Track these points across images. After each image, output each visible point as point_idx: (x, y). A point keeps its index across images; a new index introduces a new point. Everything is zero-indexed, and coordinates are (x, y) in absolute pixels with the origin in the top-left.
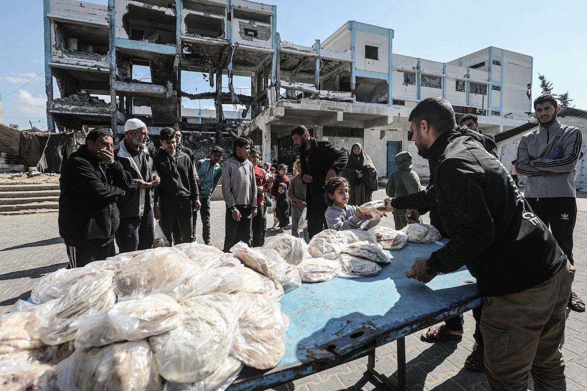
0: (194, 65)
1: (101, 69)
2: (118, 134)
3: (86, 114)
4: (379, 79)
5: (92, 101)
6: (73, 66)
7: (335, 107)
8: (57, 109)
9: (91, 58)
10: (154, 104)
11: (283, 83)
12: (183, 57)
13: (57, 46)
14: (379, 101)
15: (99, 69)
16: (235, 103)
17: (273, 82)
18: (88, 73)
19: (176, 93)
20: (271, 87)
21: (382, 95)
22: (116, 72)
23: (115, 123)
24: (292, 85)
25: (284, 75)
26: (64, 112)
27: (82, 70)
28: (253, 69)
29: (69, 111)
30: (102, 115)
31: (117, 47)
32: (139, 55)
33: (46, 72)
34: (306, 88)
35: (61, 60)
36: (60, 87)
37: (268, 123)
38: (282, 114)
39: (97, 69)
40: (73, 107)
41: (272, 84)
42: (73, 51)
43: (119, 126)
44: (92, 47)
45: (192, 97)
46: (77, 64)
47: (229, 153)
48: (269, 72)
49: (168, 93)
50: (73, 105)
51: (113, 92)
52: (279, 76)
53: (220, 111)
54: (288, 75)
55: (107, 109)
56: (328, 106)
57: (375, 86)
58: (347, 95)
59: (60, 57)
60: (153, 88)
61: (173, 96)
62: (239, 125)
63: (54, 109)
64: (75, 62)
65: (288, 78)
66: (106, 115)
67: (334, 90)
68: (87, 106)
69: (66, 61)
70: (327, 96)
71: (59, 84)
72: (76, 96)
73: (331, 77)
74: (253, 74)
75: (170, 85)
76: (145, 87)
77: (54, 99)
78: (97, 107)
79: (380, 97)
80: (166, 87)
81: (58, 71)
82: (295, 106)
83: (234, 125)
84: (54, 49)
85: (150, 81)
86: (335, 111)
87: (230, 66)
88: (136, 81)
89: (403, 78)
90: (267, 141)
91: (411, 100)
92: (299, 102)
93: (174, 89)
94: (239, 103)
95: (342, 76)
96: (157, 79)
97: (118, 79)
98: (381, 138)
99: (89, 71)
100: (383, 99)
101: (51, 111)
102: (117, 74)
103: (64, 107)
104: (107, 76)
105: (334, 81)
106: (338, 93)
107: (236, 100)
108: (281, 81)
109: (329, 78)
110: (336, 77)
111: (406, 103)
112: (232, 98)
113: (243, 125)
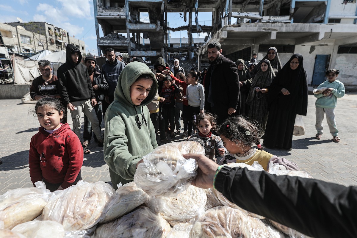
0: (175, 8)
1: (121, 17)
2: (131, 56)
3: (115, 45)
4: (317, 2)
5: (118, 37)
6: (108, 17)
7: (270, 28)
9: (116, 11)
10: (151, 36)
11: (235, 14)
12: (168, 3)
13: (100, 5)
14: (315, 21)
15: (120, 17)
16: (199, 32)
18: (115, 20)
19: (162, 28)
20: (225, 17)
21: (319, 15)
22: (129, 18)
23: (130, 50)
25: (236, 7)
26: (104, 45)
27: (112, 19)
28: (214, 5)
29: (107, 44)
30: (123, 45)
31: (129, 2)
32: (142, 5)
33: (95, 22)
34: (251, 16)
35: (102, 14)
36: (103, 30)
38: (225, 36)
40: (109, 41)
41: (225, 15)
42: (107, 7)
43: (132, 51)
44: (117, 4)
45: (174, 30)
46: (110, 15)
47: (193, 66)
48: (224, 6)
49: (157, 28)
50: (109, 40)
51: (128, 30)
52: (231, 9)
53: (191, 38)
54: (239, 7)
55: (125, 41)
56: (263, 28)
57: (313, 8)
58: (286, 18)
59: (101, 12)
60: (149, 26)
61: (161, 30)
62: (200, 47)
63: (100, 43)
64: (108, 14)
65: (239, 10)
66: (125, 45)
67: (276, 15)
68: (116, 40)
69: (104, 14)
70: (268, 21)
71: (102, 28)
72: (110, 35)
73: (274, 5)
74: (214, 10)
75: (159, 23)
76: (145, 26)
77: (100, 37)
78: (120, 40)
79: (317, 17)
80: (156, 24)
81: (101, 21)
82: (236, 29)
83: (198, 47)
84: (98, 7)
85: (149, 22)
86: (270, 31)
87: (197, 5)
88: (141, 23)
91: (348, 17)
92: (239, 26)
93: (161, 25)
94: (202, 32)
95: (283, 3)
96: (153, 20)
97: (130, 22)
98: (310, 52)
99: (115, 18)
100: (319, 19)
101: (99, 44)
102: (130, 19)
103: (105, 42)
104: (124, 21)
105: (275, 8)
106: (278, 17)
107: (200, 29)
108: (232, 12)
109: (272, 6)
110: (277, 4)
111: (342, 21)
112: (198, 28)
113: (201, 47)
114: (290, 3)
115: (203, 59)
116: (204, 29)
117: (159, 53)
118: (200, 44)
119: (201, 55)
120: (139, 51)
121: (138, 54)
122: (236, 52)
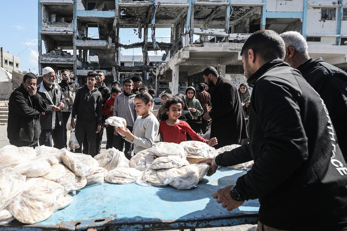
0: (128, 23)
1: (68, 33)
2: (77, 75)
3: (59, 63)
4: (291, 18)
5: (63, 55)
6: (53, 32)
7: (237, 48)
8: (44, 61)
9: (63, 26)
10: (100, 54)
11: (197, 30)
12: (121, 19)
13: (45, 20)
15: (67, 33)
16: (156, 49)
17: (187, 31)
18: (61, 36)
19: (114, 45)
20: (185, 34)
22: (77, 34)
23: (75, 68)
24: (204, 32)
25: (198, 23)
26: (47, 62)
27: (58, 34)
28: (173, 21)
30: (68, 63)
31: (78, 17)
32: (91, 20)
33: (38, 37)
34: (216, 33)
35: (46, 29)
36: (46, 46)
37: (177, 64)
38: (187, 57)
39: (65, 33)
40: (52, 59)
42: (53, 22)
43: (78, 70)
44: (64, 18)
45: (126, 47)
46: (55, 31)
48: (185, 22)
49: (108, 46)
50: (52, 57)
51: (75, 47)
52: (193, 25)
53: (146, 56)
54: (201, 23)
55: (71, 59)
56: (229, 48)
57: (288, 25)
59: (46, 27)
60: (99, 43)
61: (112, 47)
62: (157, 67)
63: (42, 61)
64: (54, 30)
65: (202, 26)
66: (70, 63)
67: (244, 32)
68: (60, 57)
69: (49, 30)
70: (236, 38)
71: (46, 44)
72: (54, 51)
73: (242, 22)
74: (173, 25)
75: (110, 39)
76: (94, 43)
77: (42, 54)
78: (65, 58)
80: (107, 41)
81: (44, 36)
82: (199, 49)
83: (154, 67)
84: (43, 23)
85: (98, 38)
86: (236, 51)
87: (153, 21)
88: (90, 39)
89: (320, 15)
90: (176, 79)
91: (328, 35)
92: (202, 46)
93: (113, 42)
94: (159, 49)
95: (252, 19)
96: (103, 36)
97: (78, 38)
99: (61, 34)
101: (40, 62)
102: (78, 35)
103: (47, 59)
104: (71, 37)
105: (244, 24)
106: (247, 35)
107: (157, 47)
108: (194, 29)
109: (240, 22)
110: (246, 20)
111: (322, 39)
112: (155, 46)
113: (160, 67)
114: (259, 20)
115: (162, 80)
116: (161, 46)
117: (109, 73)
118: (158, 63)
119: (159, 75)
120: (86, 69)
121: (85, 74)
122: (199, 73)
